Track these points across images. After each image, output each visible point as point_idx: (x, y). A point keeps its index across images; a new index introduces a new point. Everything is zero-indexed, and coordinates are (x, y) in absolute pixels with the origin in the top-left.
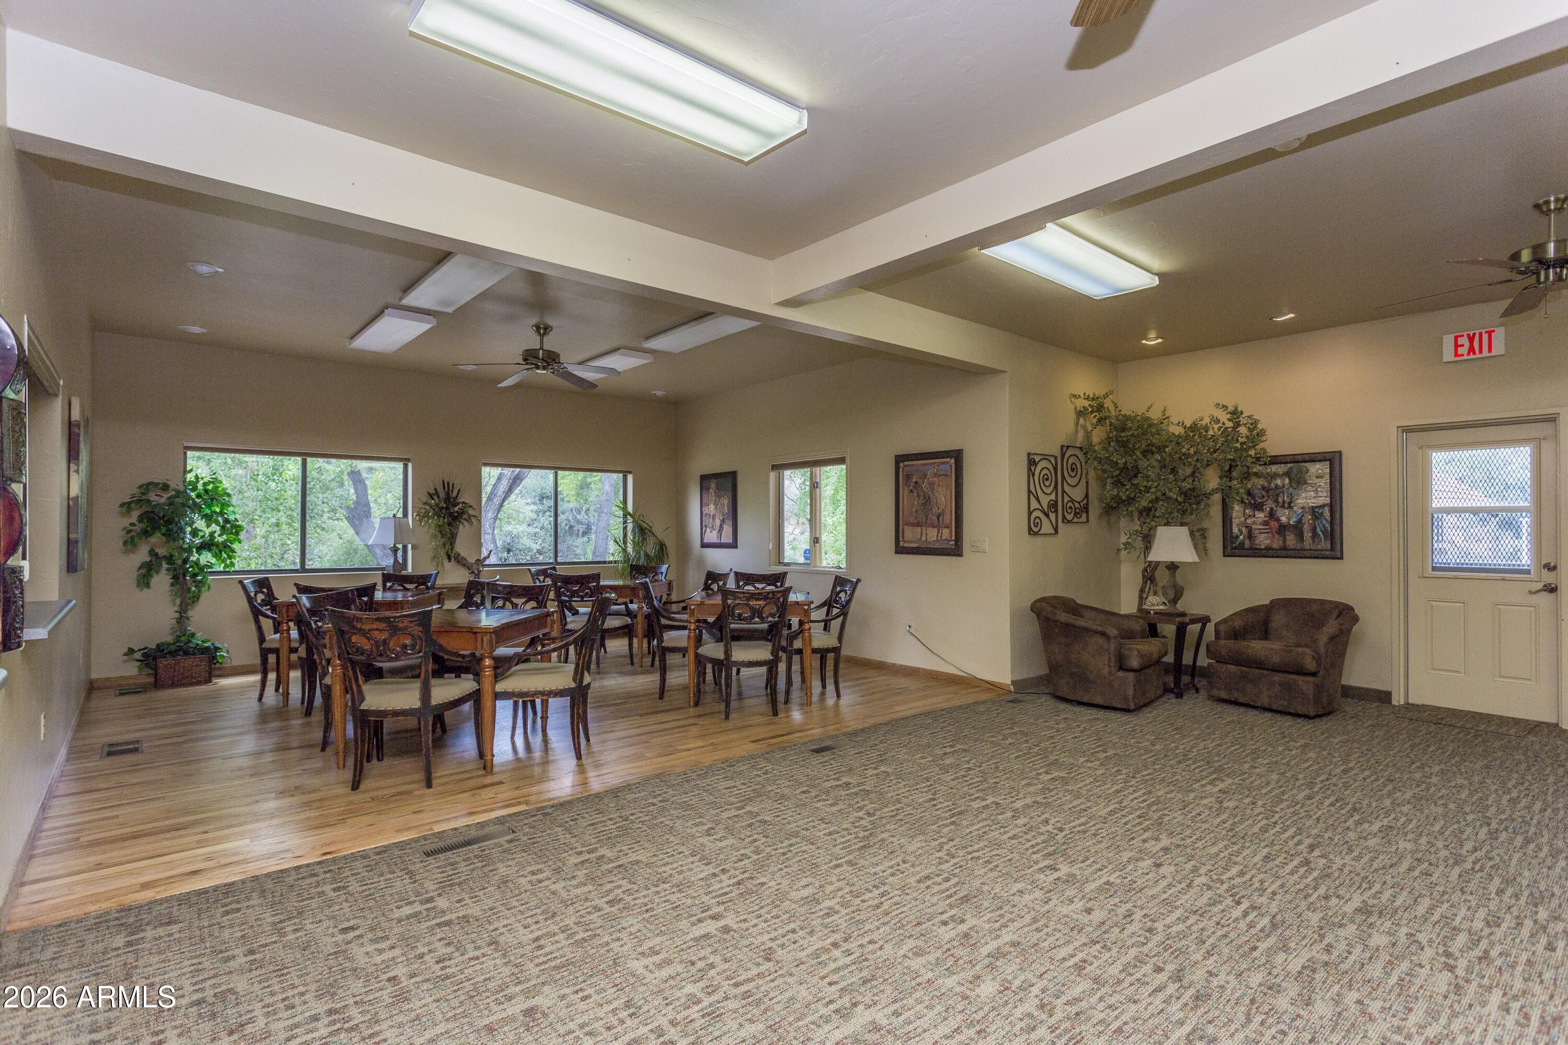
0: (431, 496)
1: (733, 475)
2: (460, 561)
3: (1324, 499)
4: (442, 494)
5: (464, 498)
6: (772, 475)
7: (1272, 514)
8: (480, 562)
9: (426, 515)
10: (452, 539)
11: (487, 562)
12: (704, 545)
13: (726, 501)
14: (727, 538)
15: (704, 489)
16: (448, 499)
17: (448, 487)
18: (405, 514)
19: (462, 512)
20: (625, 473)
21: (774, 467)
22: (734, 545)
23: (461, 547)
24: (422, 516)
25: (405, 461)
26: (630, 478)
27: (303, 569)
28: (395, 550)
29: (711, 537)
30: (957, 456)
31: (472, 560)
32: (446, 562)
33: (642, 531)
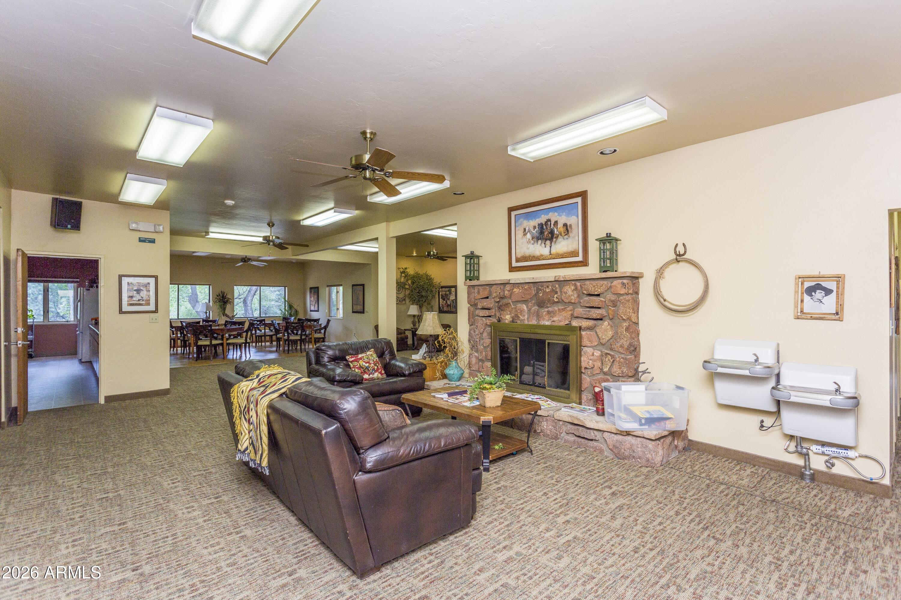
0: (218, 296)
1: (318, 288)
2: (227, 316)
3: (454, 298)
4: (221, 295)
5: (229, 296)
6: (327, 289)
7: (446, 302)
8: (233, 316)
9: (216, 302)
10: (224, 309)
11: (236, 316)
12: (311, 311)
13: (316, 296)
14: (316, 309)
15: (311, 292)
16: (223, 296)
17: (223, 293)
18: (209, 302)
19: (227, 301)
20: (285, 287)
21: (328, 286)
22: (318, 311)
23: (227, 312)
24: (215, 302)
25: (210, 285)
26: (286, 288)
27: (178, 319)
28: (206, 313)
29: (312, 308)
30: (363, 285)
31: (231, 316)
32: (222, 316)
33: (291, 307)
